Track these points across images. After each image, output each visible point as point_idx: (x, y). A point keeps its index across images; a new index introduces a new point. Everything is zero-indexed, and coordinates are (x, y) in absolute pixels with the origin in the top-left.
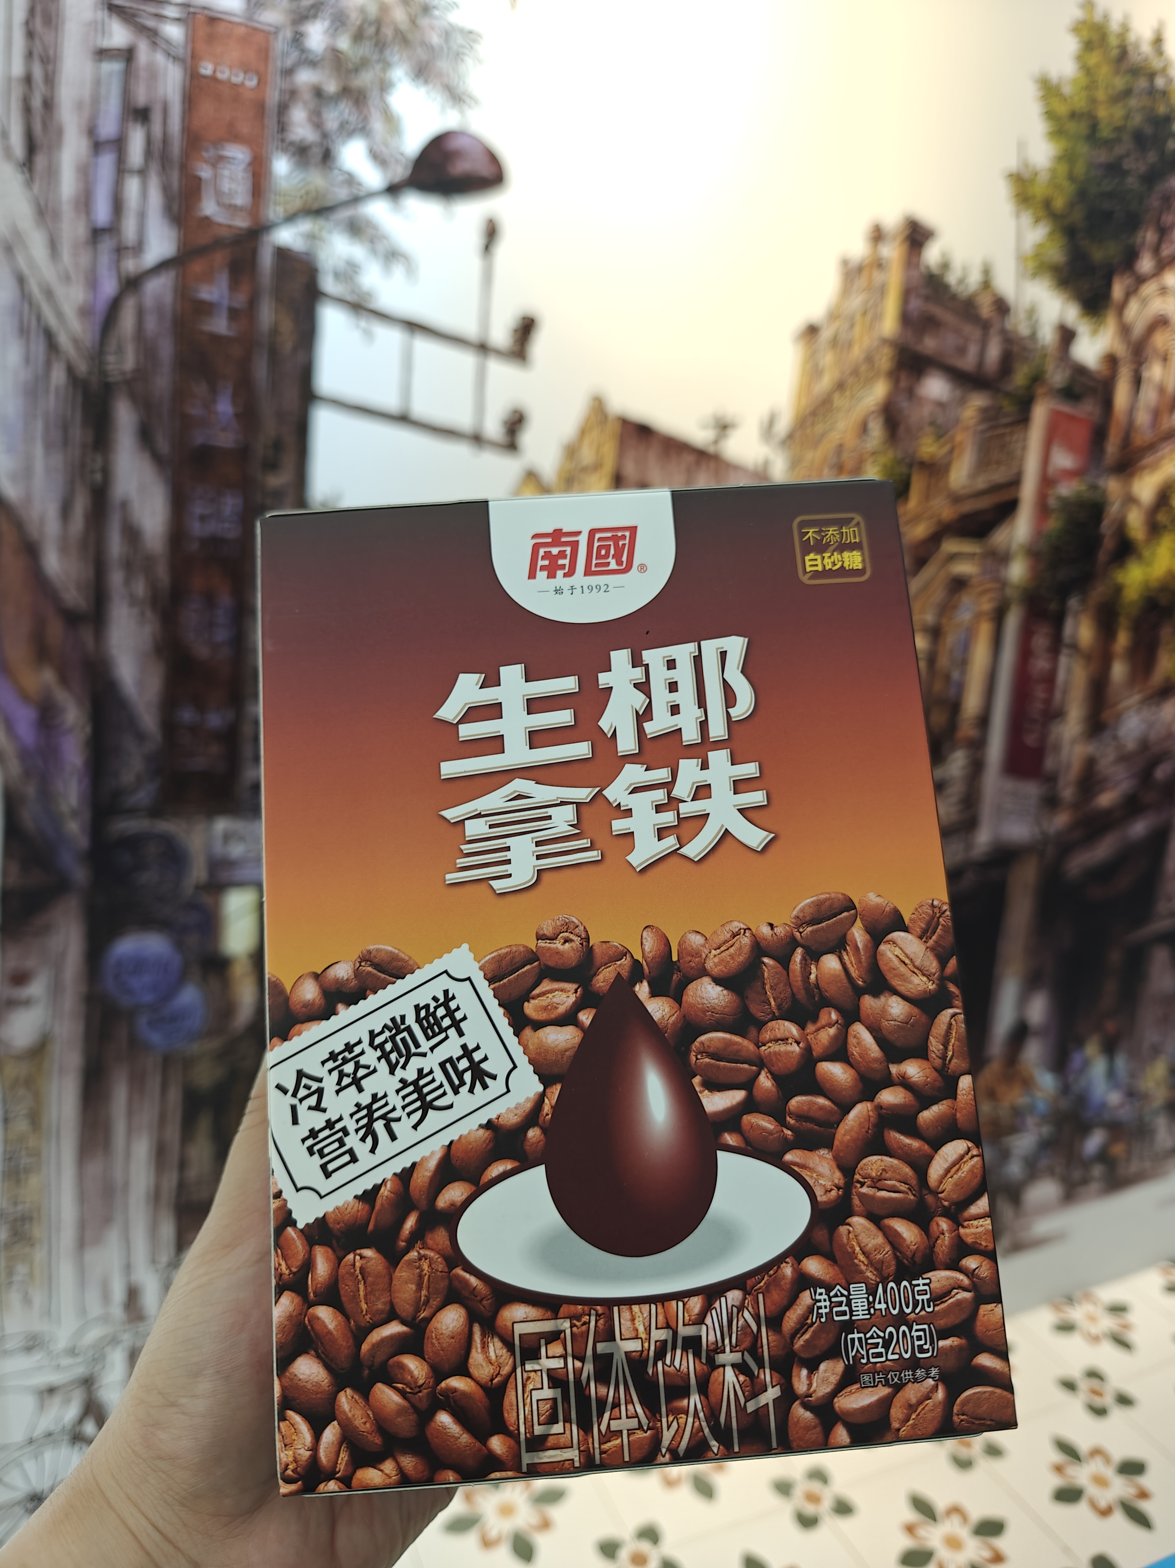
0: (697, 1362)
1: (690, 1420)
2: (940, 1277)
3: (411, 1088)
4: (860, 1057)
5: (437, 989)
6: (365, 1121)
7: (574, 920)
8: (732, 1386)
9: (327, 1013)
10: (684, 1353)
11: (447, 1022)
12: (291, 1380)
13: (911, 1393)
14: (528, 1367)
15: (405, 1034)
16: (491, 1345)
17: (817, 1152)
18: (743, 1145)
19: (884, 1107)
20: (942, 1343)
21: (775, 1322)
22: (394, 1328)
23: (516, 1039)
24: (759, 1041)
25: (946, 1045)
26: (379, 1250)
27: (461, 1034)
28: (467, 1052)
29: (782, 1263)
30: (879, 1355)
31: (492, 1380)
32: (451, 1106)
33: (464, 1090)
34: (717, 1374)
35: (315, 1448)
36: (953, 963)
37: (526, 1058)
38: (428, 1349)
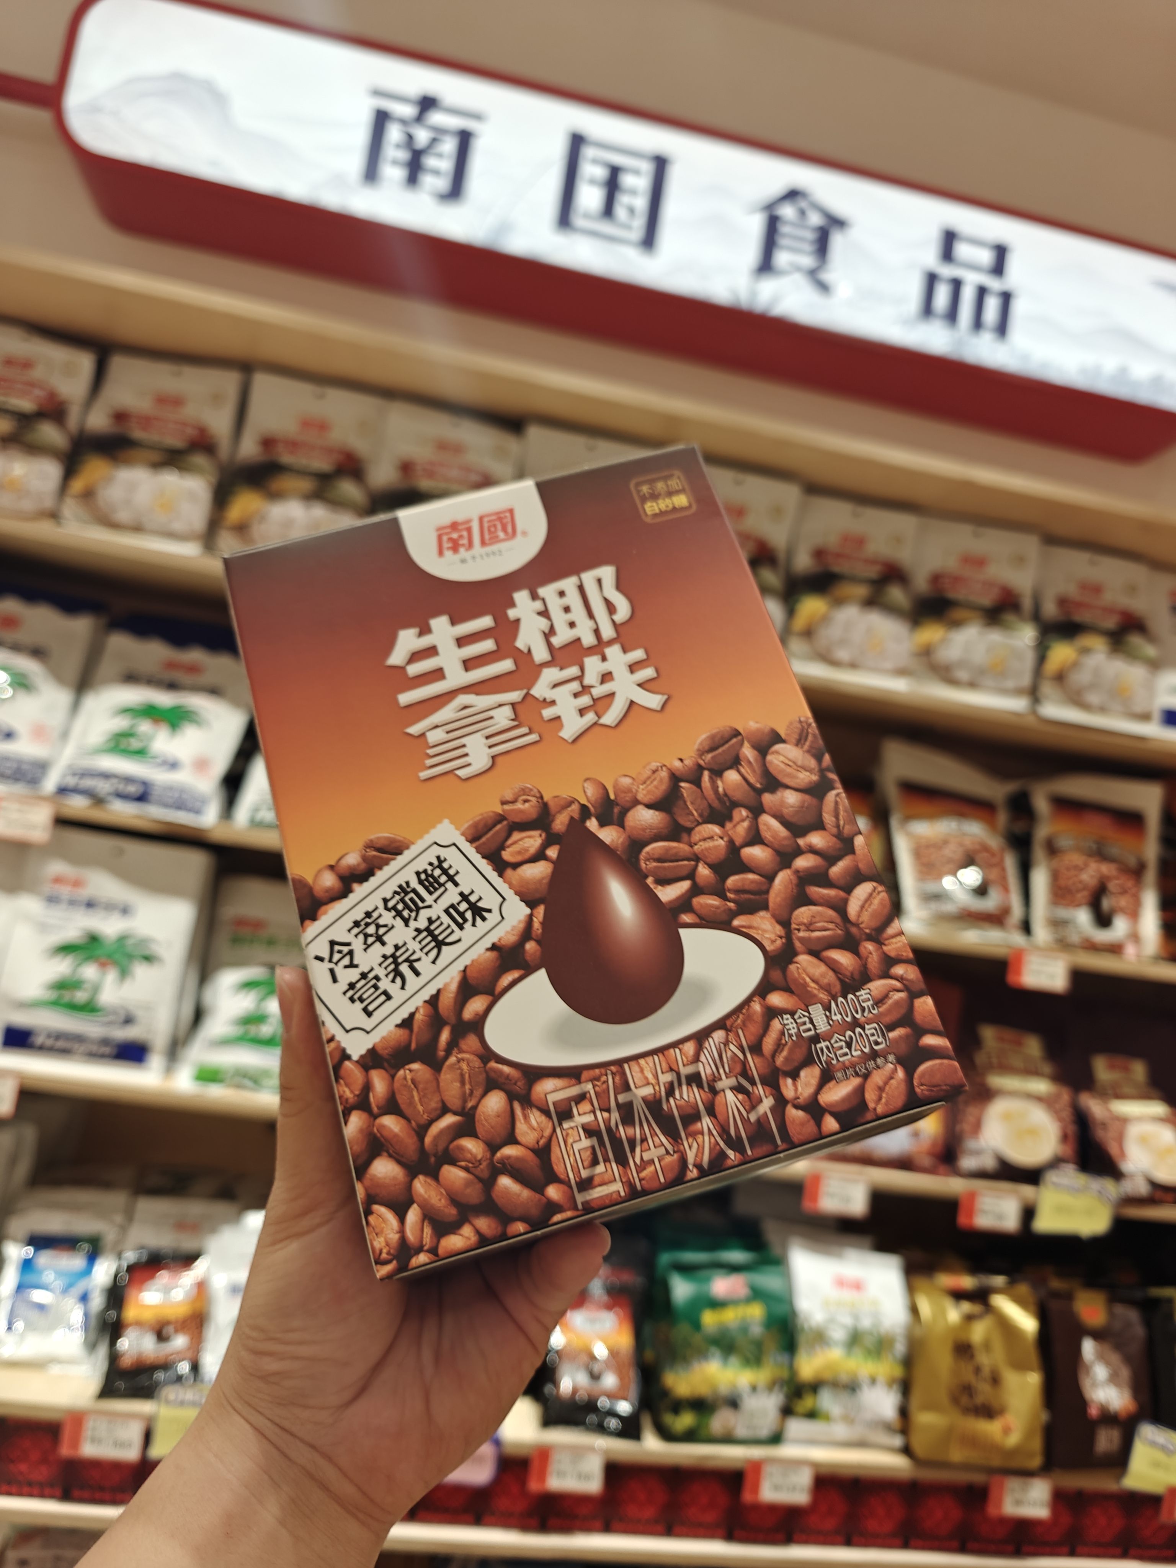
0: (701, 1091)
1: (706, 1138)
2: (877, 986)
3: (425, 934)
4: (773, 838)
5: (430, 857)
6: (392, 967)
7: (529, 786)
8: (734, 1104)
9: (345, 892)
10: (690, 1087)
11: (443, 879)
12: (371, 1180)
13: (877, 1078)
14: (566, 1125)
15: (412, 895)
16: (532, 1117)
17: (758, 914)
18: (697, 920)
19: (801, 870)
20: (892, 1035)
21: (756, 1048)
22: (449, 1120)
23: (500, 879)
24: (691, 842)
25: (837, 816)
26: (424, 1062)
27: (456, 884)
28: (464, 897)
29: (750, 1002)
30: (846, 1054)
31: (538, 1143)
32: (459, 940)
33: (468, 926)
34: (719, 1099)
35: (402, 1231)
36: (827, 758)
37: (512, 892)
38: (480, 1129)
